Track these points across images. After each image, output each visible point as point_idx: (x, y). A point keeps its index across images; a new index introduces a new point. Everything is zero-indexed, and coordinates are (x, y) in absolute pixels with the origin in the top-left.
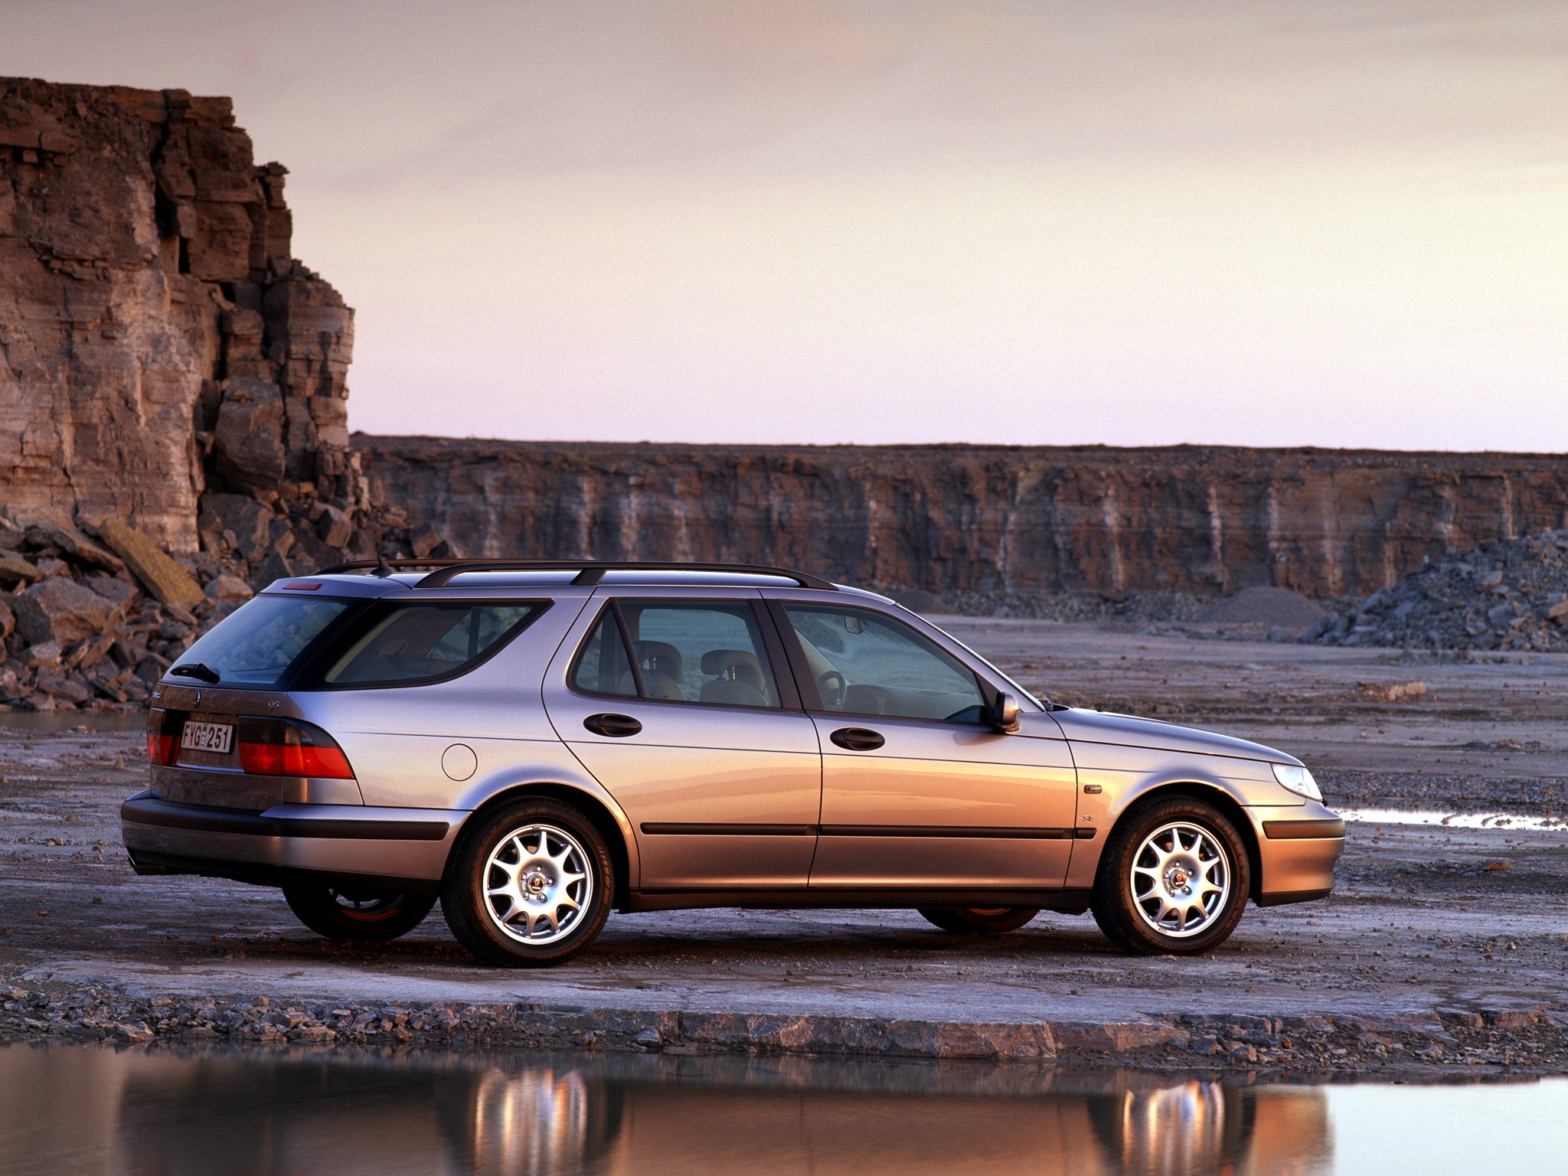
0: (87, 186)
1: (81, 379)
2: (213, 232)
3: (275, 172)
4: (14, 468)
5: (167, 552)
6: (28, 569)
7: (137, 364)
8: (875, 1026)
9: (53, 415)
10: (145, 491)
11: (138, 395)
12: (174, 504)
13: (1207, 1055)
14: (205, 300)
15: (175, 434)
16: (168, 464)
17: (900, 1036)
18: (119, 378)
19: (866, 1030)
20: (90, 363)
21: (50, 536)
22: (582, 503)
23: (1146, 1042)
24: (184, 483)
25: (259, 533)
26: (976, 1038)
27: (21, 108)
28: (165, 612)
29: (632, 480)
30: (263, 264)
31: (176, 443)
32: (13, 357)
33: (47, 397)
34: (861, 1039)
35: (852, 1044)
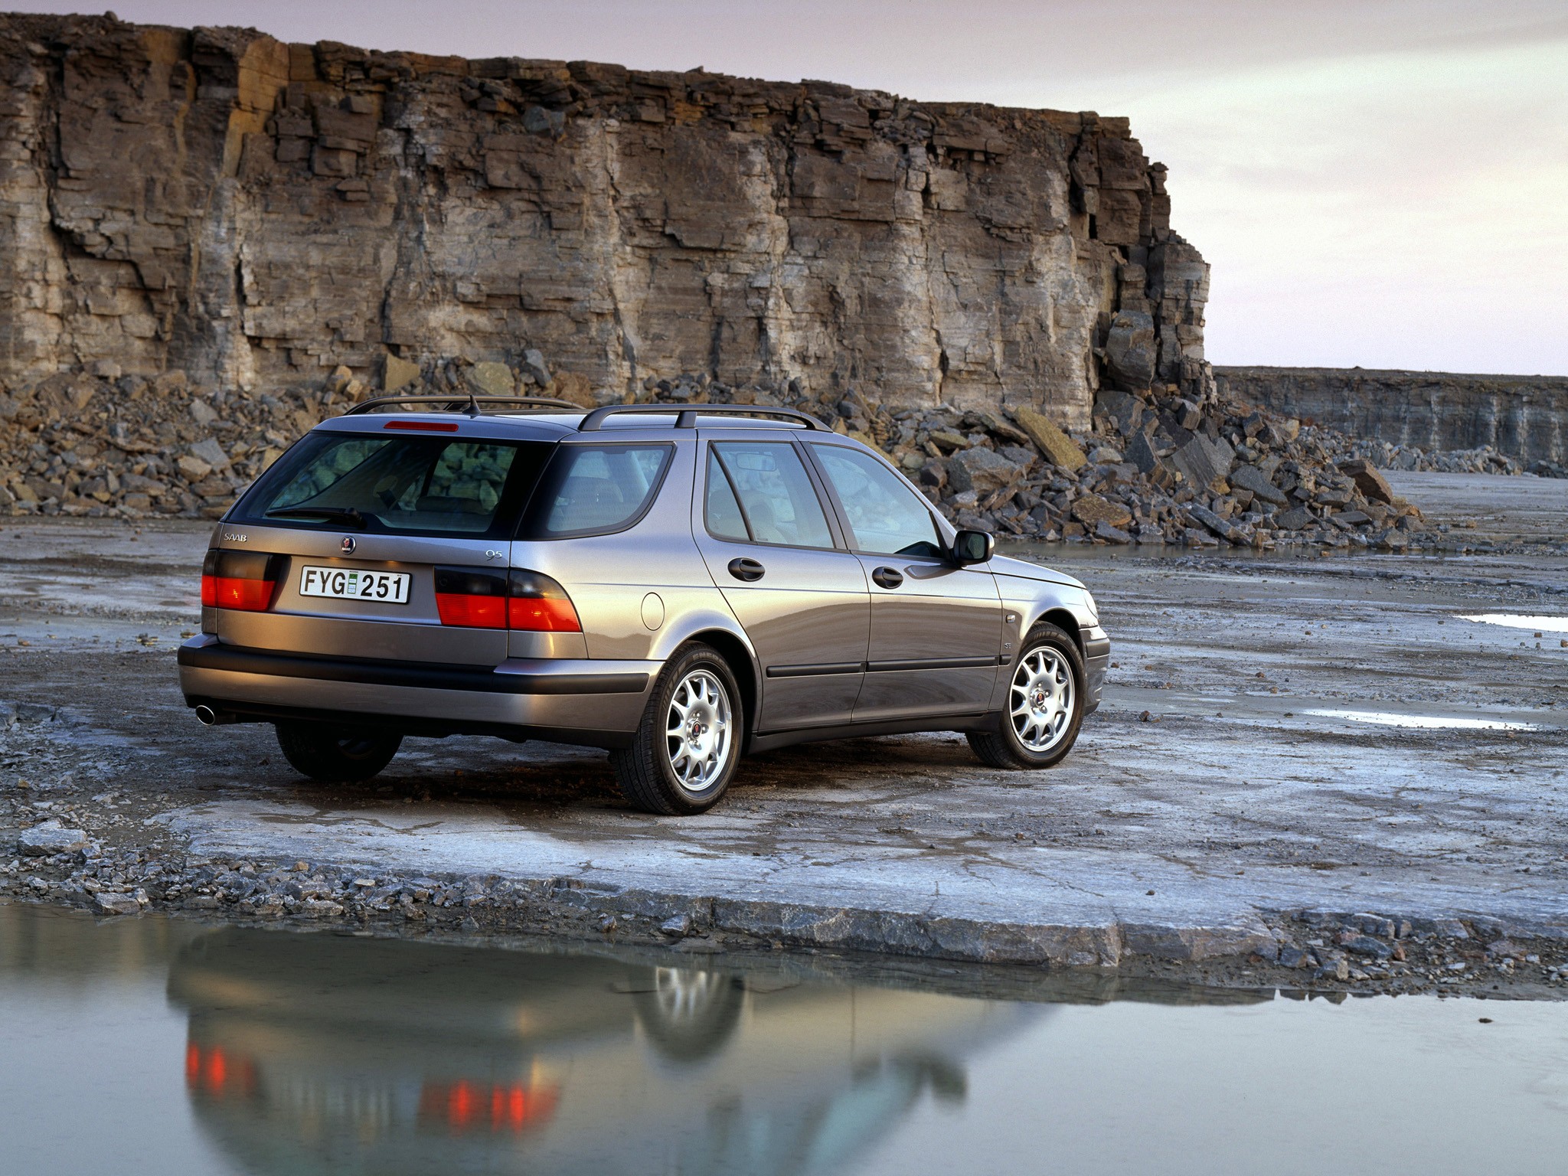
0: (1019, 177)
1: (1009, 309)
2: (1113, 210)
3: (1160, 169)
4: (960, 371)
5: (1066, 431)
6: (962, 441)
7: (1050, 300)
8: (918, 923)
9: (988, 334)
10: (1053, 389)
11: (1050, 322)
12: (1073, 397)
13: (1293, 969)
14: (1105, 257)
15: (1076, 349)
16: (1070, 370)
17: (942, 935)
18: (1036, 310)
19: (909, 927)
20: (1016, 299)
21: (979, 418)
22: (1492, 413)
23: (1228, 950)
24: (1081, 383)
25: (1133, 418)
26: (1026, 942)
27: (972, 122)
28: (1056, 472)
29: (1525, 399)
30: (1149, 233)
31: (1076, 355)
32: (962, 295)
33: (985, 323)
34: (901, 938)
35: (892, 942)
